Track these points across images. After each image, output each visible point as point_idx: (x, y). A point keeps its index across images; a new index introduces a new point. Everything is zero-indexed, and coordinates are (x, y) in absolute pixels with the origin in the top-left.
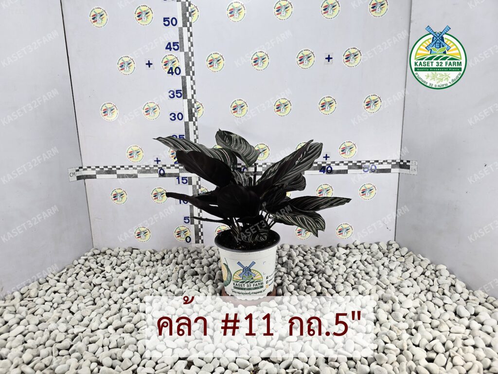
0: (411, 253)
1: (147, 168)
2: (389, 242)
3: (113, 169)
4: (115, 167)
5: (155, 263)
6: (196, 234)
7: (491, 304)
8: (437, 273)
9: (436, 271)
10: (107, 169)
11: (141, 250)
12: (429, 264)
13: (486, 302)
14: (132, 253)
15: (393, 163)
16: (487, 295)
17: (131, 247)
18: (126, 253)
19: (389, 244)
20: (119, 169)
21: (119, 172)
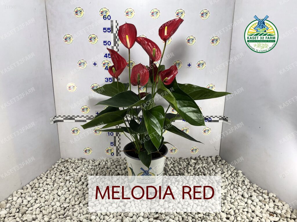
0: (227, 163)
1: (91, 117)
2: (216, 156)
3: (73, 117)
4: (74, 116)
5: (95, 167)
6: (117, 151)
7: (259, 191)
8: (237, 174)
9: (237, 173)
10: (69, 117)
11: (87, 160)
12: (234, 170)
13: (257, 190)
14: (82, 161)
15: (220, 117)
16: (258, 186)
17: (81, 158)
18: (79, 162)
19: (216, 158)
20: (76, 117)
21: (76, 119)
